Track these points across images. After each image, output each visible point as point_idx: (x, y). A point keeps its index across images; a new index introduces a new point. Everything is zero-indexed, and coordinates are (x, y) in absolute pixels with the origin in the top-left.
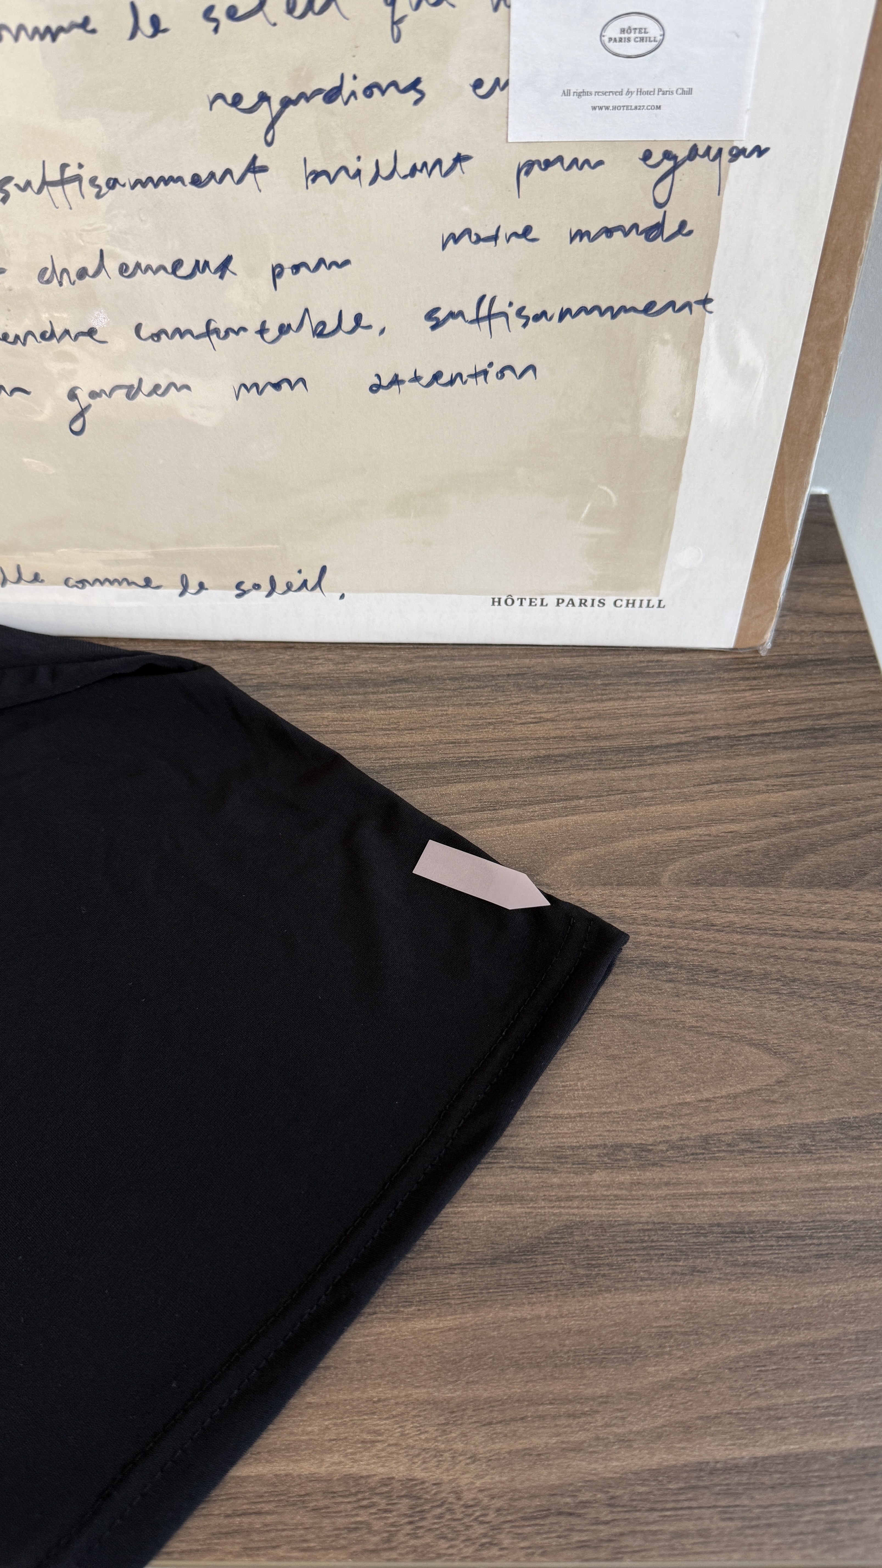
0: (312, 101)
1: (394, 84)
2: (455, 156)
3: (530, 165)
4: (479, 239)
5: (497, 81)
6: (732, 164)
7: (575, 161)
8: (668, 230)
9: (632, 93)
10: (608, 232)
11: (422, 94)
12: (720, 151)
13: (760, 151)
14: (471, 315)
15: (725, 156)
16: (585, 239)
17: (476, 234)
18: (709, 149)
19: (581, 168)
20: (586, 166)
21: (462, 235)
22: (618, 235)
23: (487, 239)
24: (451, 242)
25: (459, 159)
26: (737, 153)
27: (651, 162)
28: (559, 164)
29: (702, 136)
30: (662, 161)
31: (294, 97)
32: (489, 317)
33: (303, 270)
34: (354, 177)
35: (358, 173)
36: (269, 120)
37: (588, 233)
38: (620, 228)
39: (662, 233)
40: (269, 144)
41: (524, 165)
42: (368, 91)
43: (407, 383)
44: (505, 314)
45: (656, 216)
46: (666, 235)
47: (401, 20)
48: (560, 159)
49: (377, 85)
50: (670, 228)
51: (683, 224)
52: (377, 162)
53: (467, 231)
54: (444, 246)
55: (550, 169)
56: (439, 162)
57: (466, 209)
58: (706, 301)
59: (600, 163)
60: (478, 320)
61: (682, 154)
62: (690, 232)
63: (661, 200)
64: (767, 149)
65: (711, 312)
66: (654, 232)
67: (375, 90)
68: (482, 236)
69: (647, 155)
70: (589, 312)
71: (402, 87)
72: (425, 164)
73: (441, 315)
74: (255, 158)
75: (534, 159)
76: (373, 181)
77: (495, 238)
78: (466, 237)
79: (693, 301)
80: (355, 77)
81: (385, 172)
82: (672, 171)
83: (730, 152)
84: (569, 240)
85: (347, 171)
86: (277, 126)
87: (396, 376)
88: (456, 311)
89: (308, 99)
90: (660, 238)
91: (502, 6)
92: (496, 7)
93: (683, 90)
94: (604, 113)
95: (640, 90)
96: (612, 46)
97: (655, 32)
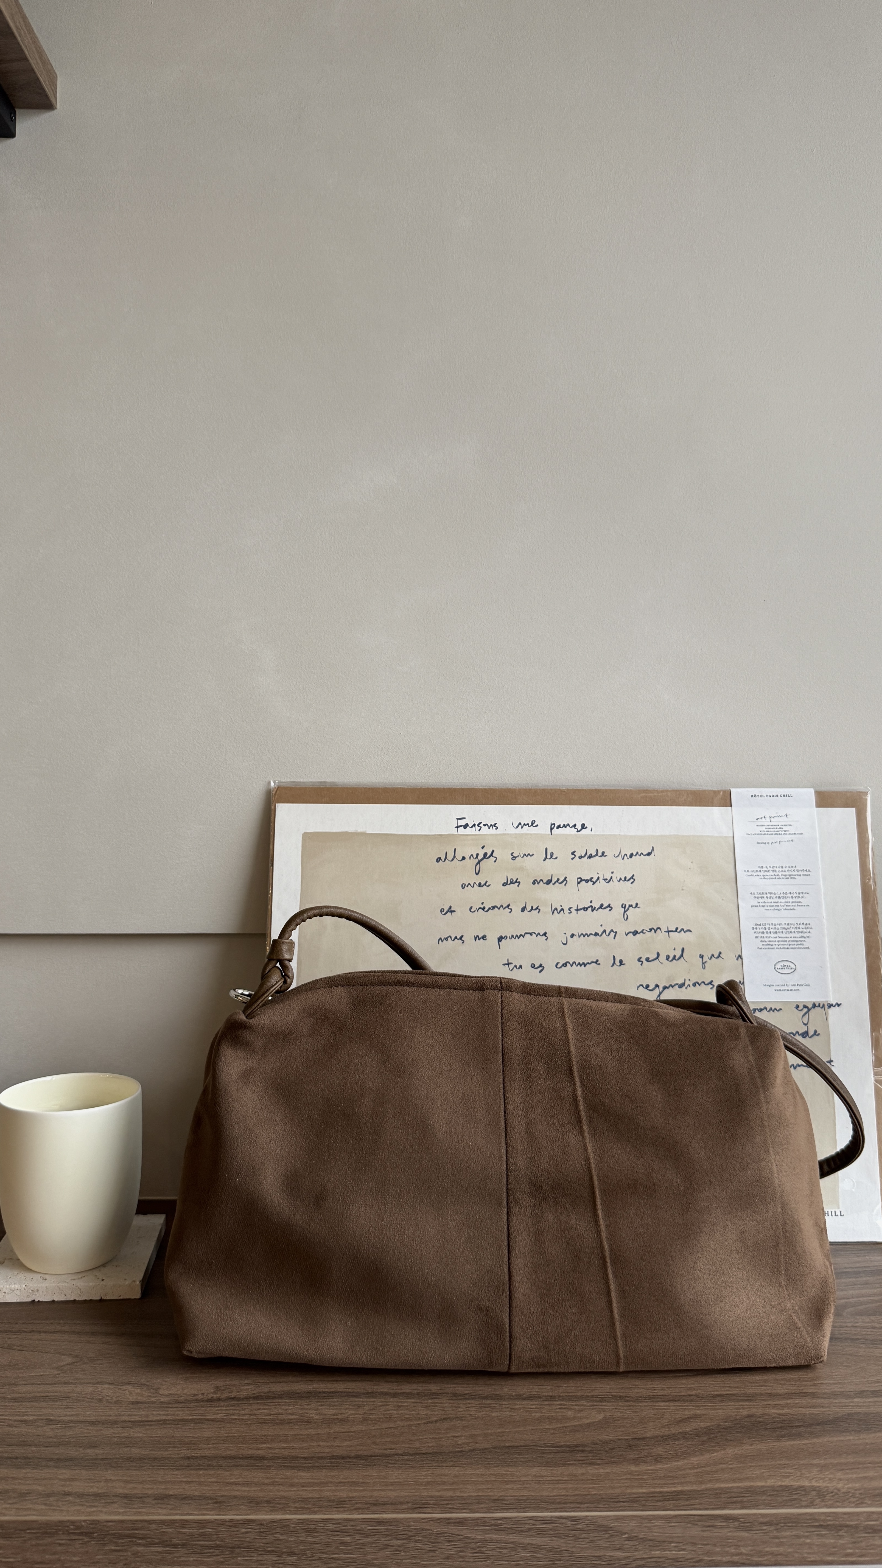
1: (703, 982)
6: (830, 1008)
7: (770, 1008)
9: (787, 985)
11: (713, 986)
12: (824, 1005)
13: (839, 1005)
15: (826, 1007)
18: (819, 1004)
19: (772, 1011)
20: (775, 1010)
26: (830, 1006)
27: (799, 1009)
29: (817, 999)
30: (803, 1008)
31: (668, 986)
36: (658, 993)
42: (694, 985)
45: (805, 1029)
46: (810, 1035)
47: (704, 962)
48: (764, 1008)
49: (697, 982)
50: (811, 1033)
51: (815, 1031)
55: (761, 1011)
58: (830, 1061)
59: (781, 1009)
61: (810, 1006)
62: (819, 1034)
63: (806, 1022)
64: (842, 1004)
65: (833, 1066)
66: (804, 1034)
67: (697, 984)
69: (797, 1007)
71: (706, 983)
80: (689, 980)
82: (807, 1012)
83: (828, 1005)
86: (661, 996)
89: (673, 987)
90: (807, 1036)
91: (739, 959)
92: (737, 959)
93: (806, 985)
94: (779, 991)
95: (791, 985)
96: (778, 970)
97: (792, 966)
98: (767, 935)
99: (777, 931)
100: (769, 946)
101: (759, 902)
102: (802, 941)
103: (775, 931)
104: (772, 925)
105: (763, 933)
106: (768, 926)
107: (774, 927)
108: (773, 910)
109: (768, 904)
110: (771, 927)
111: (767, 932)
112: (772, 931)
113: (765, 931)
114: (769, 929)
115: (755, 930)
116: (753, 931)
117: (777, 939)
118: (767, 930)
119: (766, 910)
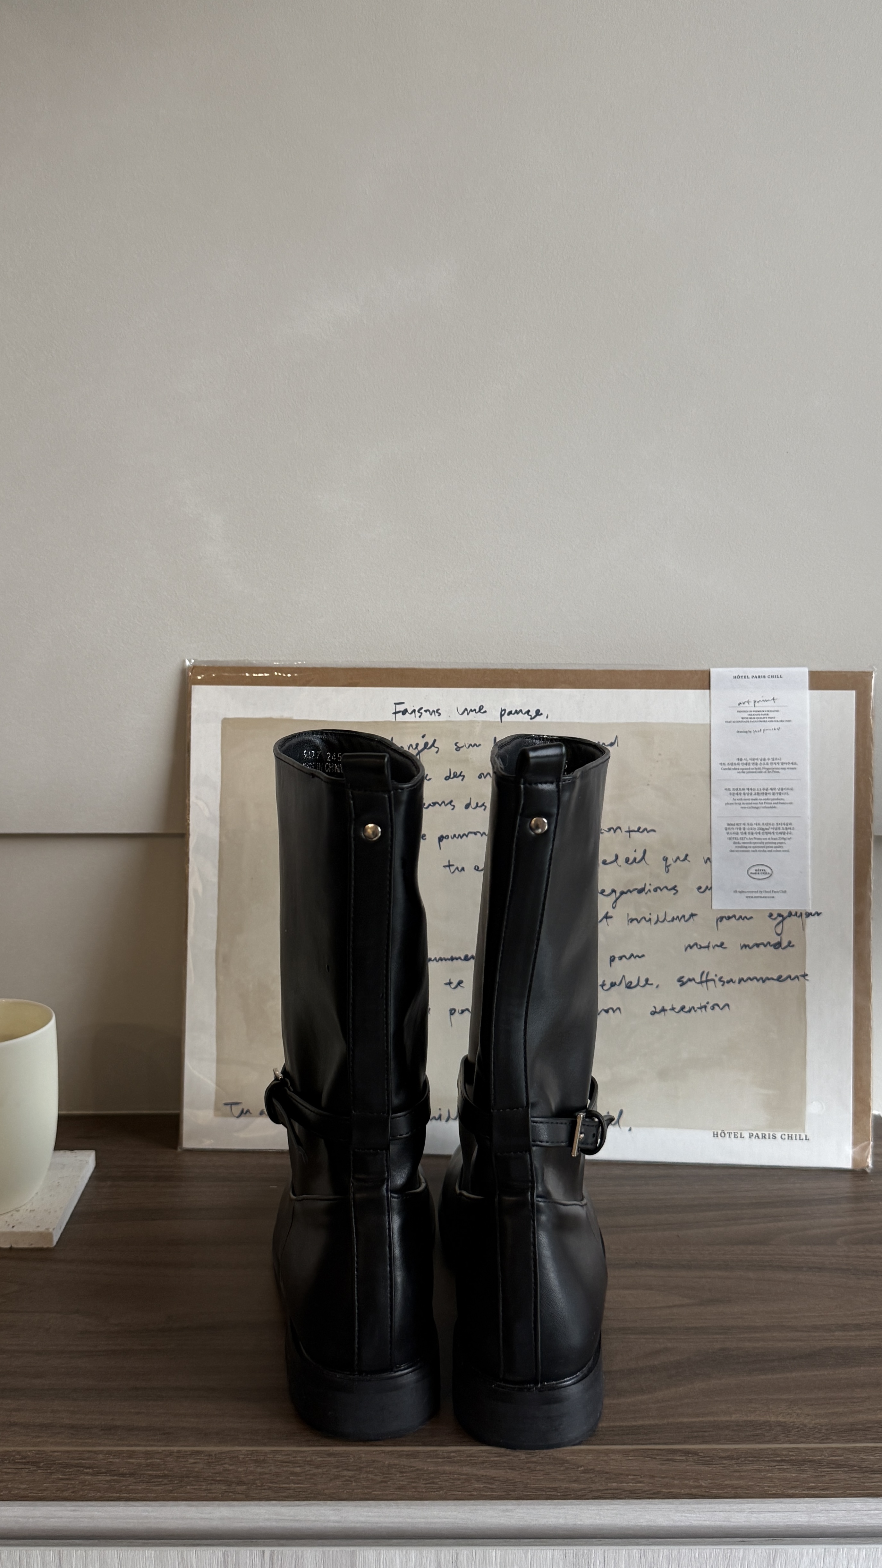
0: (633, 893)
1: (666, 887)
2: (690, 913)
3: (721, 918)
4: (701, 947)
5: (707, 887)
6: (807, 918)
7: (741, 917)
8: (784, 945)
9: (762, 892)
10: (758, 945)
11: (677, 891)
12: (801, 914)
13: (818, 914)
14: (698, 980)
15: (804, 916)
16: (747, 948)
17: (700, 945)
18: (796, 913)
19: (743, 919)
20: (745, 919)
21: (693, 946)
22: (762, 946)
23: (704, 947)
24: (689, 948)
25: (692, 915)
26: (809, 915)
27: (773, 917)
28: (734, 918)
29: (793, 908)
30: (777, 917)
31: (625, 891)
32: (707, 981)
33: (624, 958)
34: (648, 921)
35: (650, 920)
36: (615, 899)
37: (748, 946)
38: (763, 944)
39: (781, 946)
40: (614, 908)
41: (719, 918)
42: (655, 890)
43: (669, 1011)
44: (714, 980)
45: (778, 939)
46: (783, 947)
47: (669, 865)
48: (734, 916)
49: (659, 888)
50: (784, 944)
51: (790, 942)
52: (658, 916)
53: (696, 944)
54: (686, 950)
55: (730, 919)
56: (684, 916)
57: (695, 935)
58: (805, 976)
59: (751, 918)
60: (701, 982)
61: (785, 915)
62: (793, 946)
63: (779, 932)
64: (821, 913)
65: (808, 980)
66: (778, 945)
67: (659, 890)
68: (703, 945)
69: (771, 915)
70: (751, 980)
71: (669, 888)
72: (678, 917)
73: (685, 980)
74: (607, 913)
75: (723, 915)
76: (656, 923)
77: (708, 947)
78: (695, 946)
79: (799, 975)
80: (650, 885)
81: (661, 919)
83: (806, 914)
84: (740, 948)
85: (645, 918)
86: (617, 901)
87: (663, 1007)
88: (691, 978)
89: (631, 892)
90: (780, 948)
91: (708, 862)
92: (706, 862)
93: (783, 892)
94: (752, 899)
95: (765, 892)
96: (752, 876)
97: (769, 871)
98: (741, 836)
99: (754, 831)
100: (741, 848)
101: (734, 800)
102: (780, 843)
103: (751, 831)
104: (748, 825)
105: (738, 834)
106: (744, 826)
107: (750, 827)
108: (749, 808)
109: (745, 802)
110: (747, 827)
111: (742, 833)
112: (747, 831)
113: (739, 831)
114: (744, 829)
115: (728, 831)
116: (726, 832)
117: (752, 841)
118: (742, 831)
119: (742, 808)
